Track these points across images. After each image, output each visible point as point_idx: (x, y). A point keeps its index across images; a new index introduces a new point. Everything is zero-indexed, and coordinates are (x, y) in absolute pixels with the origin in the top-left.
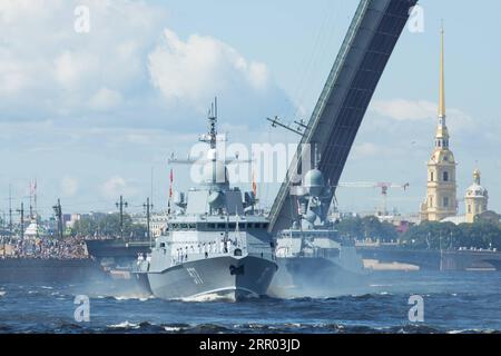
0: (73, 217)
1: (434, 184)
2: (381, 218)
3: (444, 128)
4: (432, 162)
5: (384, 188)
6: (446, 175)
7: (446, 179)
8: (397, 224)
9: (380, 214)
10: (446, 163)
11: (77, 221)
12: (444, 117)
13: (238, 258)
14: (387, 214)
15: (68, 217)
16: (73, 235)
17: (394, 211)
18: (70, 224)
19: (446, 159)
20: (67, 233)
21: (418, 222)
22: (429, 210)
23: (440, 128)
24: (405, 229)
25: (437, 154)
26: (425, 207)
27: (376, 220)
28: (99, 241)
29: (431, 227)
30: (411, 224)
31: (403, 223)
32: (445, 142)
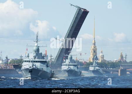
0: (10, 60)
1: (92, 53)
2: (80, 61)
3: (95, 41)
4: (92, 48)
5: (81, 54)
6: (95, 51)
7: (95, 52)
8: (83, 62)
9: (80, 60)
10: (95, 49)
11: (11, 61)
12: (94, 38)
13: (30, 69)
14: (81, 60)
15: (9, 60)
16: (10, 63)
17: (83, 59)
18: (9, 61)
19: (95, 48)
20: (9, 63)
21: (88, 62)
22: (91, 59)
23: (94, 41)
24: (85, 63)
25: (93, 47)
26: (90, 59)
27: (79, 61)
28: (16, 65)
29: (91, 63)
30: (87, 62)
31: (85, 62)
32: (95, 44)
